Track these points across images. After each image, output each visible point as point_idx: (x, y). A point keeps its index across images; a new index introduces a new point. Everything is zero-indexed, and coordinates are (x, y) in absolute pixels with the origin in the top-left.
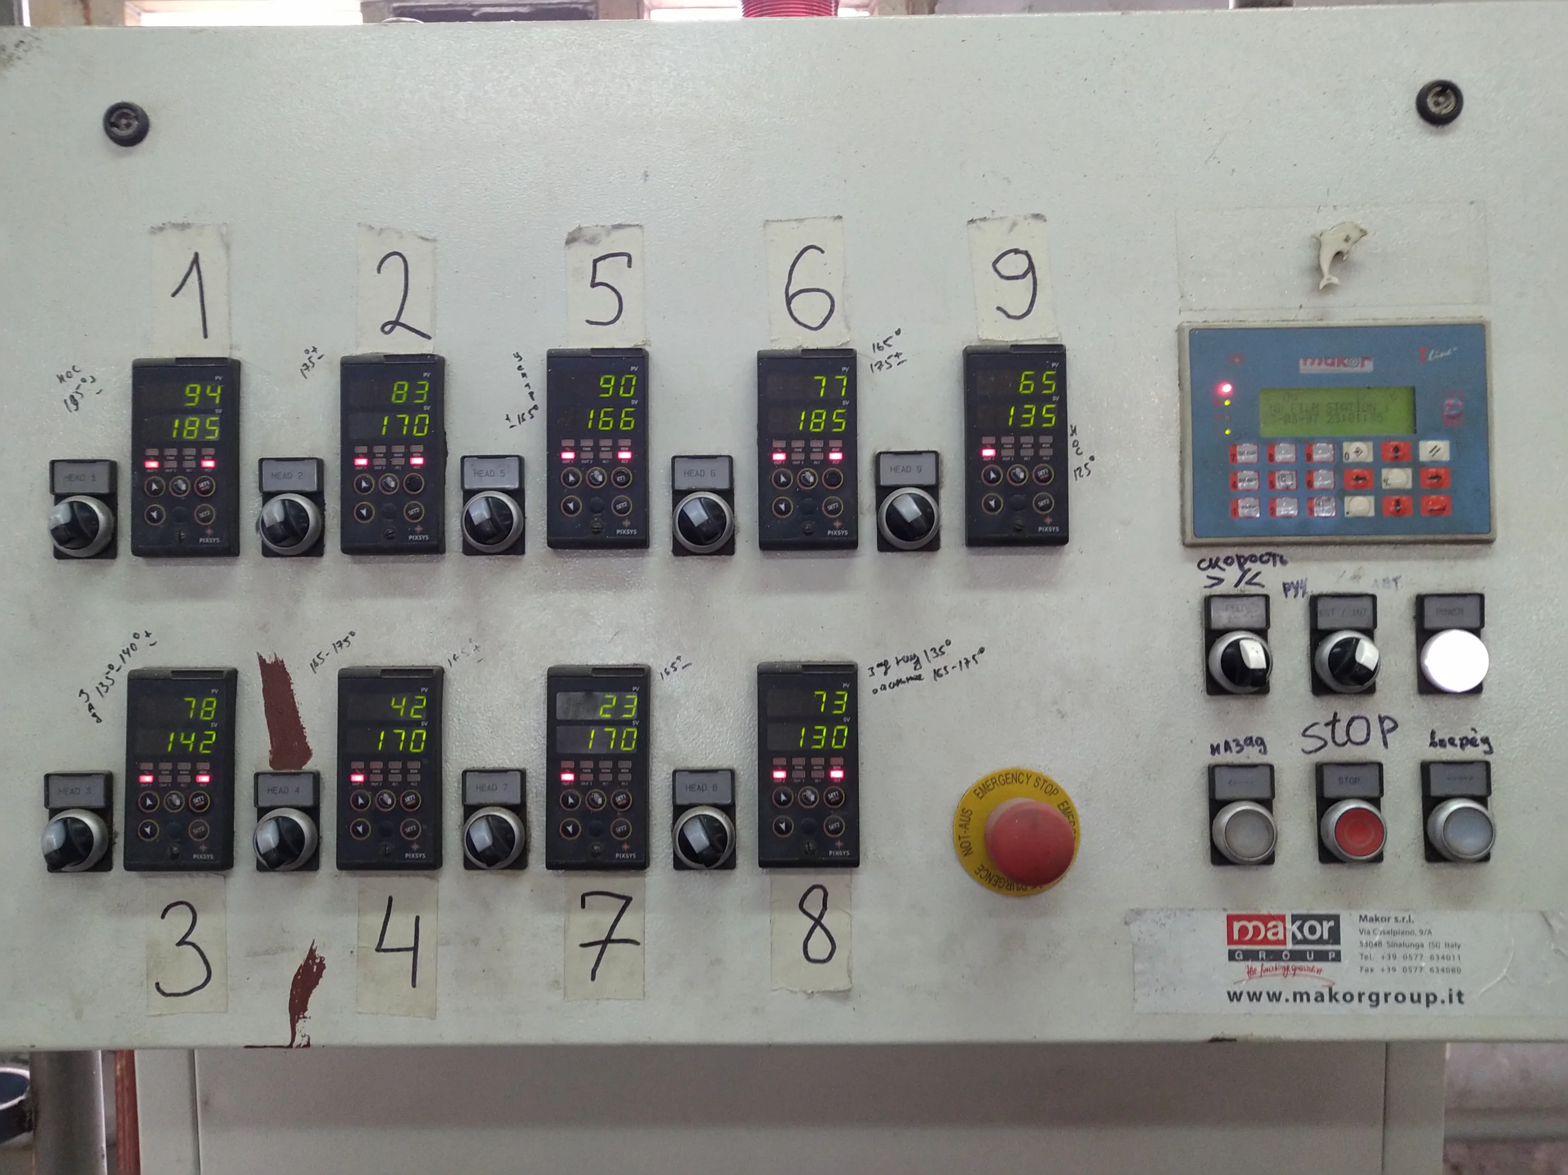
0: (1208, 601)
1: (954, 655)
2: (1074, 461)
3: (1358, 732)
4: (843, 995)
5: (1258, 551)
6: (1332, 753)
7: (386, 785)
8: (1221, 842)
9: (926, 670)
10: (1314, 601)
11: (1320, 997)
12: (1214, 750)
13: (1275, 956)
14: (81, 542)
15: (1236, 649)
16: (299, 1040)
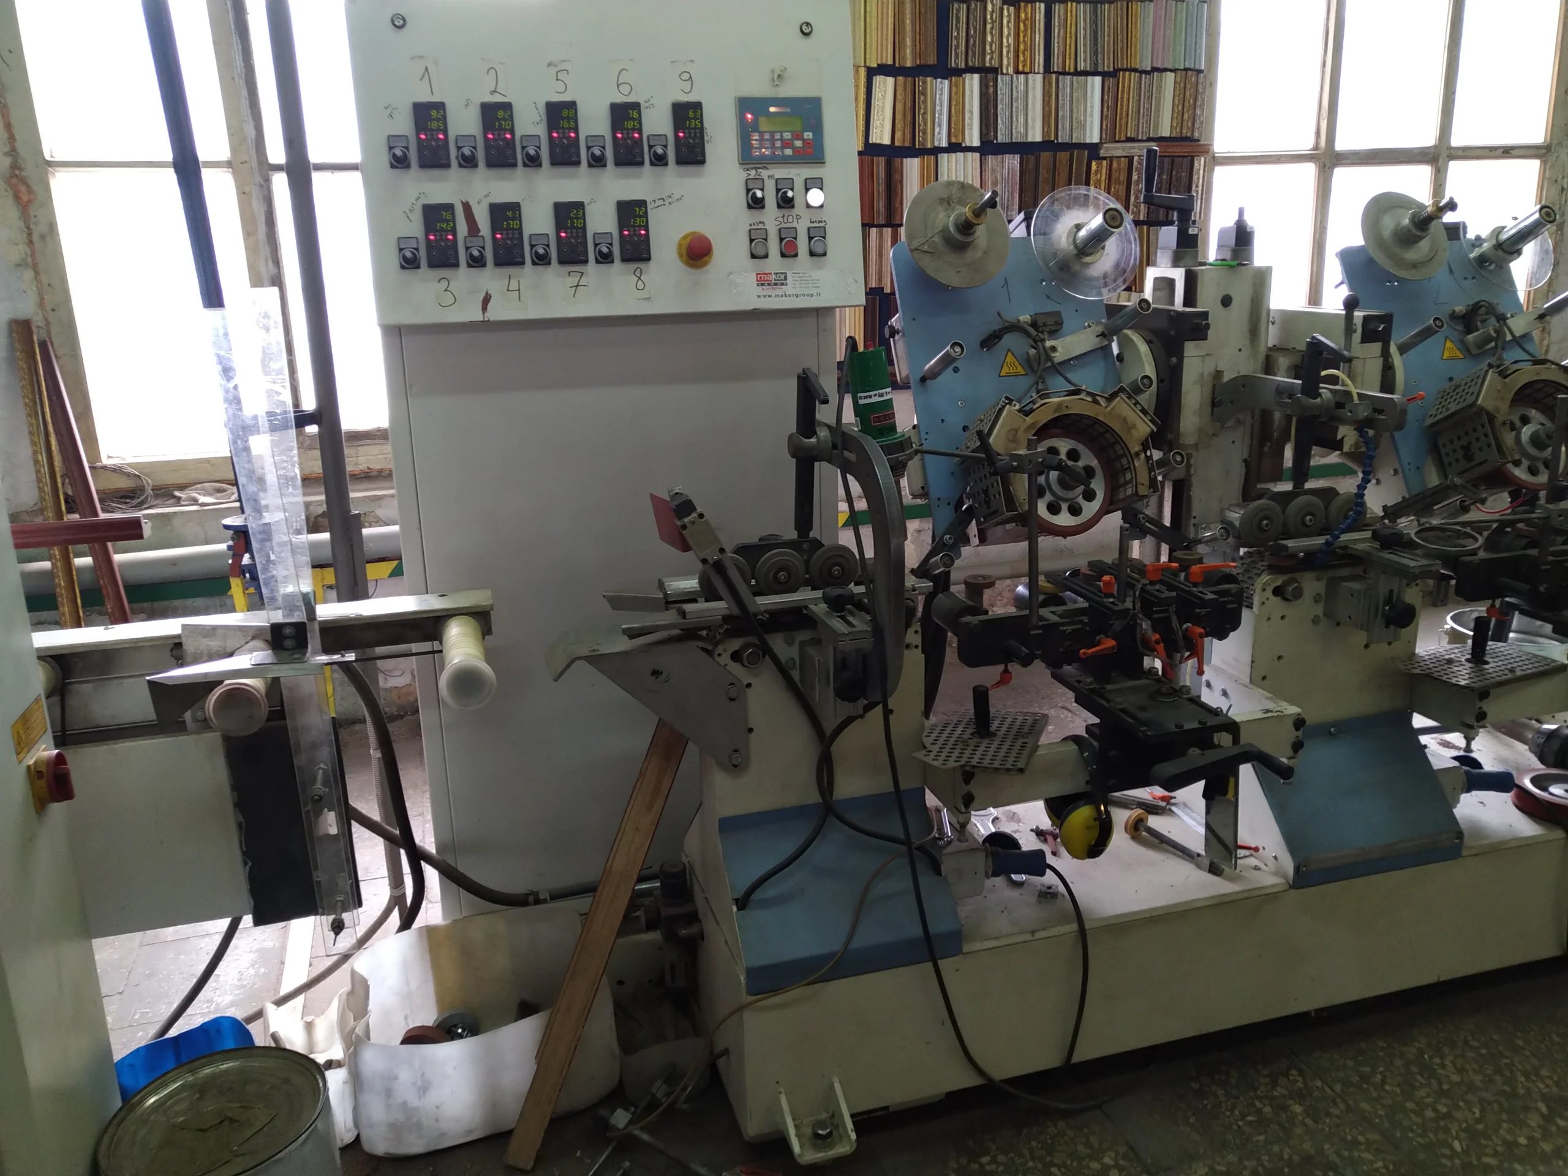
0: (747, 181)
1: (674, 198)
2: (706, 138)
3: (790, 220)
4: (648, 299)
5: (760, 166)
6: (783, 225)
7: (506, 238)
8: (754, 252)
9: (667, 201)
10: (777, 180)
11: (782, 296)
12: (750, 225)
13: (769, 285)
14: (400, 162)
15: (754, 193)
16: (486, 319)
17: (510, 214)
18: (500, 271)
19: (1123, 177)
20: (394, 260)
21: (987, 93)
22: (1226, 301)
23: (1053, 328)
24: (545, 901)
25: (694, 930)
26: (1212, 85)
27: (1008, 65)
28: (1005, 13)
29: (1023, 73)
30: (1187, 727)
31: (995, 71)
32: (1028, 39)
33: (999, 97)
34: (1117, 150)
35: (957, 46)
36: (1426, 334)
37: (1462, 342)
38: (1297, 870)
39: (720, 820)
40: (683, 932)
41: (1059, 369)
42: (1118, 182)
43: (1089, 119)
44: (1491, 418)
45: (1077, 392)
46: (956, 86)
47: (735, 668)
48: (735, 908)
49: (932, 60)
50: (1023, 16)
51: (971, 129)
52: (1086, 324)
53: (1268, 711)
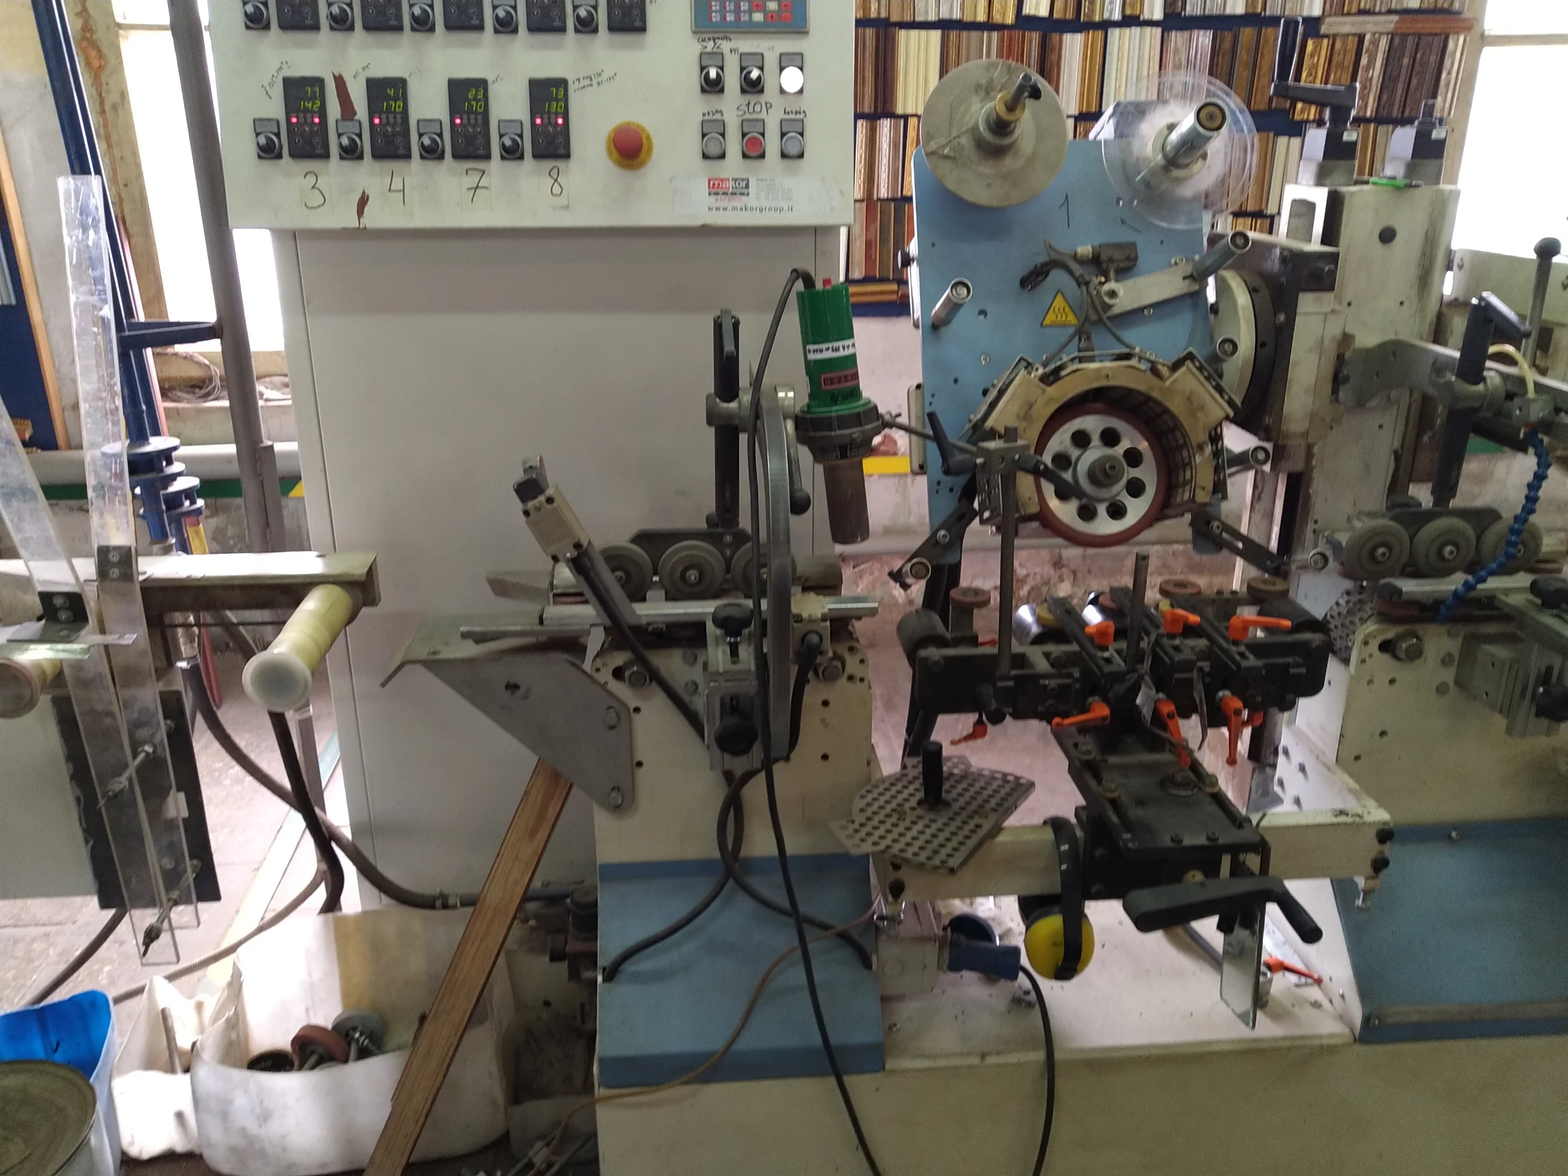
0: (701, 54)
1: (605, 76)
3: (758, 108)
4: (567, 207)
5: (721, 35)
6: (747, 116)
7: (388, 123)
8: (706, 150)
9: (595, 82)
10: (741, 55)
11: (741, 209)
12: (704, 115)
13: (725, 194)
14: (255, 22)
15: (710, 73)
16: (362, 226)
17: (391, 92)
18: (378, 165)
19: (1349, 60)
20: (250, 148)
22: (1387, 236)
23: (1122, 265)
24: (455, 907)
30: (1188, 841)
34: (1345, 25)
38: (1366, 1020)
39: (601, 866)
45: (1127, 357)
47: (620, 689)
48: (600, 978)
52: (1173, 261)
53: (1342, 813)
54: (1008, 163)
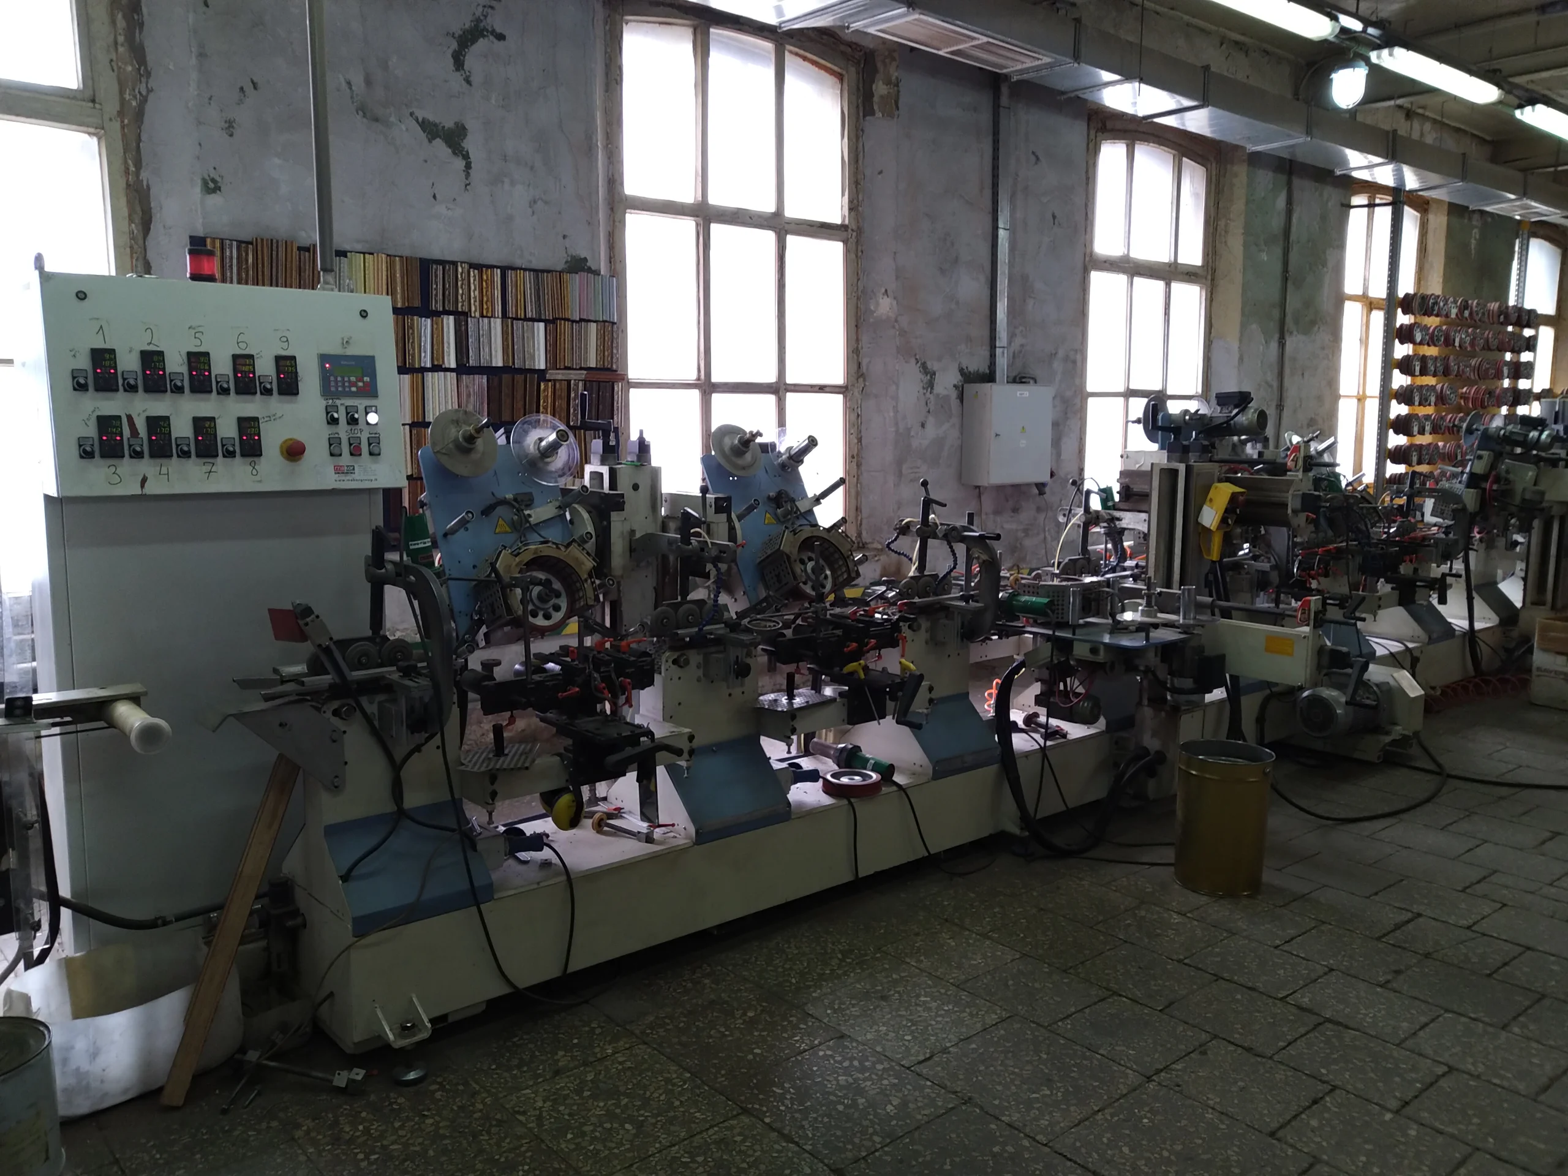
0: (326, 407)
1: (277, 416)
2: (299, 378)
3: (356, 432)
4: (260, 481)
5: (335, 397)
6: (351, 436)
7: (159, 439)
8: (332, 452)
9: (272, 418)
10: (346, 407)
11: (352, 480)
12: (329, 435)
13: (343, 473)
14: (80, 387)
15: (332, 415)
16: (144, 493)
17: (162, 423)
18: (152, 461)
19: (565, 394)
20: (75, 451)
21: (460, 330)
22: (636, 487)
23: (528, 503)
24: (170, 922)
25: (299, 920)
26: (624, 331)
27: (475, 311)
28: (472, 273)
29: (487, 317)
31: (466, 314)
32: (489, 293)
33: (470, 333)
34: (560, 375)
35: (436, 295)
36: (750, 509)
37: (776, 514)
38: (697, 832)
39: (326, 827)
40: (290, 923)
41: (535, 528)
42: (560, 397)
43: (536, 353)
44: (788, 557)
45: (546, 542)
46: (437, 324)
47: (335, 721)
48: (340, 882)
49: (417, 303)
50: (485, 277)
51: (449, 355)
52: (549, 501)
53: (672, 731)
54: (474, 456)
